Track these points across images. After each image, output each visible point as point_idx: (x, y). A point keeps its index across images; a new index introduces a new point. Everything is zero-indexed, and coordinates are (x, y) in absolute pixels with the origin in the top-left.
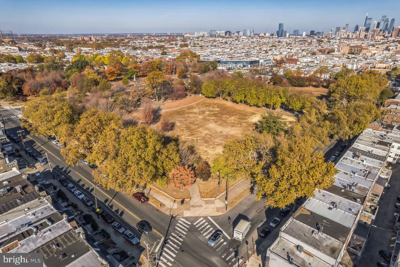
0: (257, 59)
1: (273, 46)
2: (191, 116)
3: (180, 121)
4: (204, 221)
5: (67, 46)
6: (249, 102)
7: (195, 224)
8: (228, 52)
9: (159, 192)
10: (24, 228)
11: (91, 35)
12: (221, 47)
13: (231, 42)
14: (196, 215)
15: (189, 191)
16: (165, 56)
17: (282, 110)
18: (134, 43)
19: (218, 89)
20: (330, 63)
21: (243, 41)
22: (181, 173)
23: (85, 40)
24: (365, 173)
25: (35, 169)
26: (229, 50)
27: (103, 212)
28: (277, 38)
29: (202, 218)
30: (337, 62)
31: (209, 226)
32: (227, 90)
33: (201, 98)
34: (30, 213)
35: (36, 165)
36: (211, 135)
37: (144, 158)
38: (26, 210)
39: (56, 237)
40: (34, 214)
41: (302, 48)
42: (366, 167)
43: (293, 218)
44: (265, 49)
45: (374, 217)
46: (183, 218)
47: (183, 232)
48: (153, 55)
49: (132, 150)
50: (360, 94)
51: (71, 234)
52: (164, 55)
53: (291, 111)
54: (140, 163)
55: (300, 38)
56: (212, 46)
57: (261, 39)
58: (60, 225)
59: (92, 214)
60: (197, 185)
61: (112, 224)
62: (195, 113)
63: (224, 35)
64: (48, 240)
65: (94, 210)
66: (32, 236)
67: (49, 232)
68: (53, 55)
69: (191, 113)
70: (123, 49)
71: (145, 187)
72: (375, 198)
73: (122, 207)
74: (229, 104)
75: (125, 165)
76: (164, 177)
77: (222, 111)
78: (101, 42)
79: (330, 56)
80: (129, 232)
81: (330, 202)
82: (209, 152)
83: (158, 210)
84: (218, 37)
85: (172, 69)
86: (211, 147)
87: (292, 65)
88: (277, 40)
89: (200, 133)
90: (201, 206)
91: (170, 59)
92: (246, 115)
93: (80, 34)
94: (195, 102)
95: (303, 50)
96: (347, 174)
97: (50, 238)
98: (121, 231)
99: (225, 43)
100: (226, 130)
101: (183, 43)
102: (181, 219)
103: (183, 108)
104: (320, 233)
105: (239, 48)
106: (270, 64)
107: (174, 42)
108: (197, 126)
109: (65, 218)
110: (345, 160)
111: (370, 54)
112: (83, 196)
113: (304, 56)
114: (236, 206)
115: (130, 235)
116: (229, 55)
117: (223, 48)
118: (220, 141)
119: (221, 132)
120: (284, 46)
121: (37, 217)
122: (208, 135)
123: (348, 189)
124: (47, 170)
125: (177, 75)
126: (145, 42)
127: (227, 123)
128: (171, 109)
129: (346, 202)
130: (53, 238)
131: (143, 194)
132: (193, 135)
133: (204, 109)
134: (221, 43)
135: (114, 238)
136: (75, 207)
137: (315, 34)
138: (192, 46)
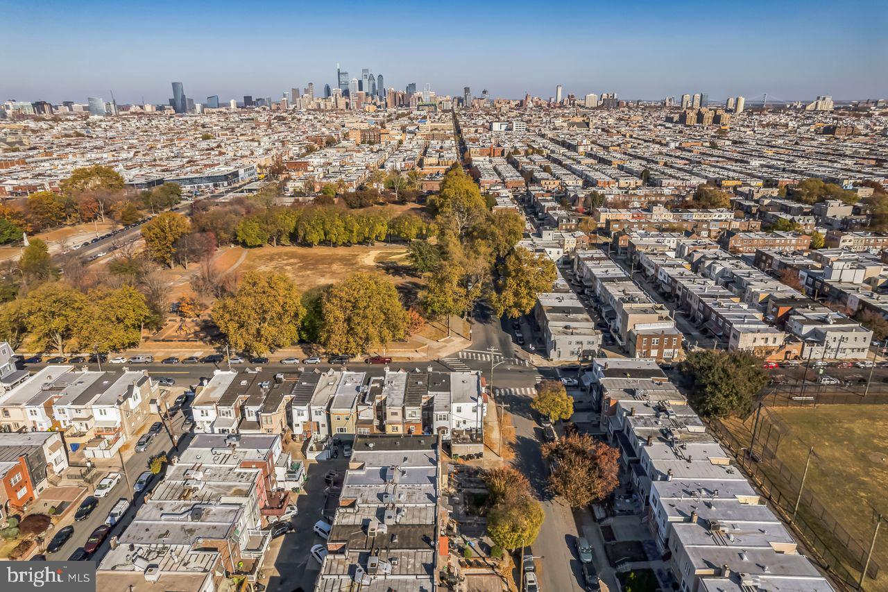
0: (232, 169)
1: (206, 137)
13: (87, 132)
32: (286, 228)
63: (32, 112)
77: (306, 261)
84: (20, 117)
85: (95, 210)
99: (76, 135)
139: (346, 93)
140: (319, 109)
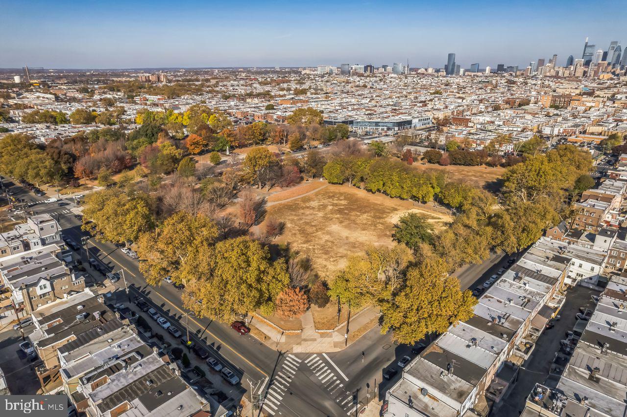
0: (409, 118)
1: (437, 92)
2: (308, 212)
3: (292, 221)
4: (318, 358)
5: (125, 92)
6: (388, 192)
7: (306, 362)
8: (366, 105)
9: (262, 321)
10: (112, 362)
11: (158, 70)
12: (357, 93)
13: (373, 84)
14: (307, 352)
15: (301, 321)
16: (271, 111)
17: (436, 204)
18: (224, 86)
19: (347, 172)
20: (519, 124)
21: (391, 82)
22: (290, 298)
23: (150, 81)
24: (524, 300)
25: (104, 287)
26: (369, 100)
27: (194, 346)
28: (444, 77)
29: (315, 355)
30: (529, 122)
31: (324, 365)
32: (358, 174)
33: (323, 184)
34: (115, 344)
35: (105, 282)
36: (333, 242)
37: (246, 280)
38: (110, 341)
39: (149, 373)
40: (119, 346)
41: (480, 96)
42: (528, 292)
43: (421, 357)
44: (423, 99)
45: (526, 357)
46: (292, 354)
47: (292, 371)
48: (253, 109)
49: (232, 271)
50: (543, 184)
51: (164, 370)
52: (269, 109)
53: (448, 206)
54: (242, 287)
55: (481, 77)
56: (342, 92)
57: (420, 79)
58: (151, 360)
59: (181, 347)
60: (311, 313)
61: (207, 360)
62: (313, 208)
63: (362, 71)
64: (140, 376)
65: (184, 343)
66: (121, 371)
67: (140, 367)
68: (107, 110)
69: (308, 207)
70: (209, 99)
71: (246, 315)
72: (535, 333)
73: (219, 341)
74: (361, 193)
75: (222, 289)
76: (270, 302)
77: (351, 205)
78: (176, 85)
79: (521, 111)
80: (227, 370)
81: (471, 338)
82: (330, 267)
83: (261, 344)
84: (354, 75)
85: (281, 137)
86: (331, 259)
87: (460, 128)
88: (444, 80)
89: (319, 238)
90: (315, 340)
91: (279, 117)
92: (384, 212)
93: (141, 69)
94: (314, 190)
95: (481, 101)
96: (501, 302)
97: (142, 373)
98: (218, 368)
99: (363, 86)
100: (355, 235)
101: (298, 87)
102: (290, 355)
103: (296, 200)
104: (449, 375)
105: (383, 97)
106: (428, 126)
107: (285, 86)
108: (314, 229)
109: (155, 352)
110: (502, 284)
111: (583, 108)
112: (168, 324)
113: (481, 112)
114: (359, 341)
115: (229, 374)
116: (367, 110)
117: (359, 95)
118: (345, 252)
119: (347, 238)
120: (453, 92)
121: (123, 350)
122: (330, 242)
123: (497, 322)
124: (120, 289)
125: (289, 145)
126: (242, 85)
127: (356, 224)
128: (280, 202)
129: (489, 338)
130: (145, 374)
131: (243, 323)
132: (309, 242)
133: (326, 201)
134: (357, 86)
135: (209, 376)
136: (161, 338)
137: (505, 70)
138: (312, 94)
139: (587, 64)
140: (557, 76)
